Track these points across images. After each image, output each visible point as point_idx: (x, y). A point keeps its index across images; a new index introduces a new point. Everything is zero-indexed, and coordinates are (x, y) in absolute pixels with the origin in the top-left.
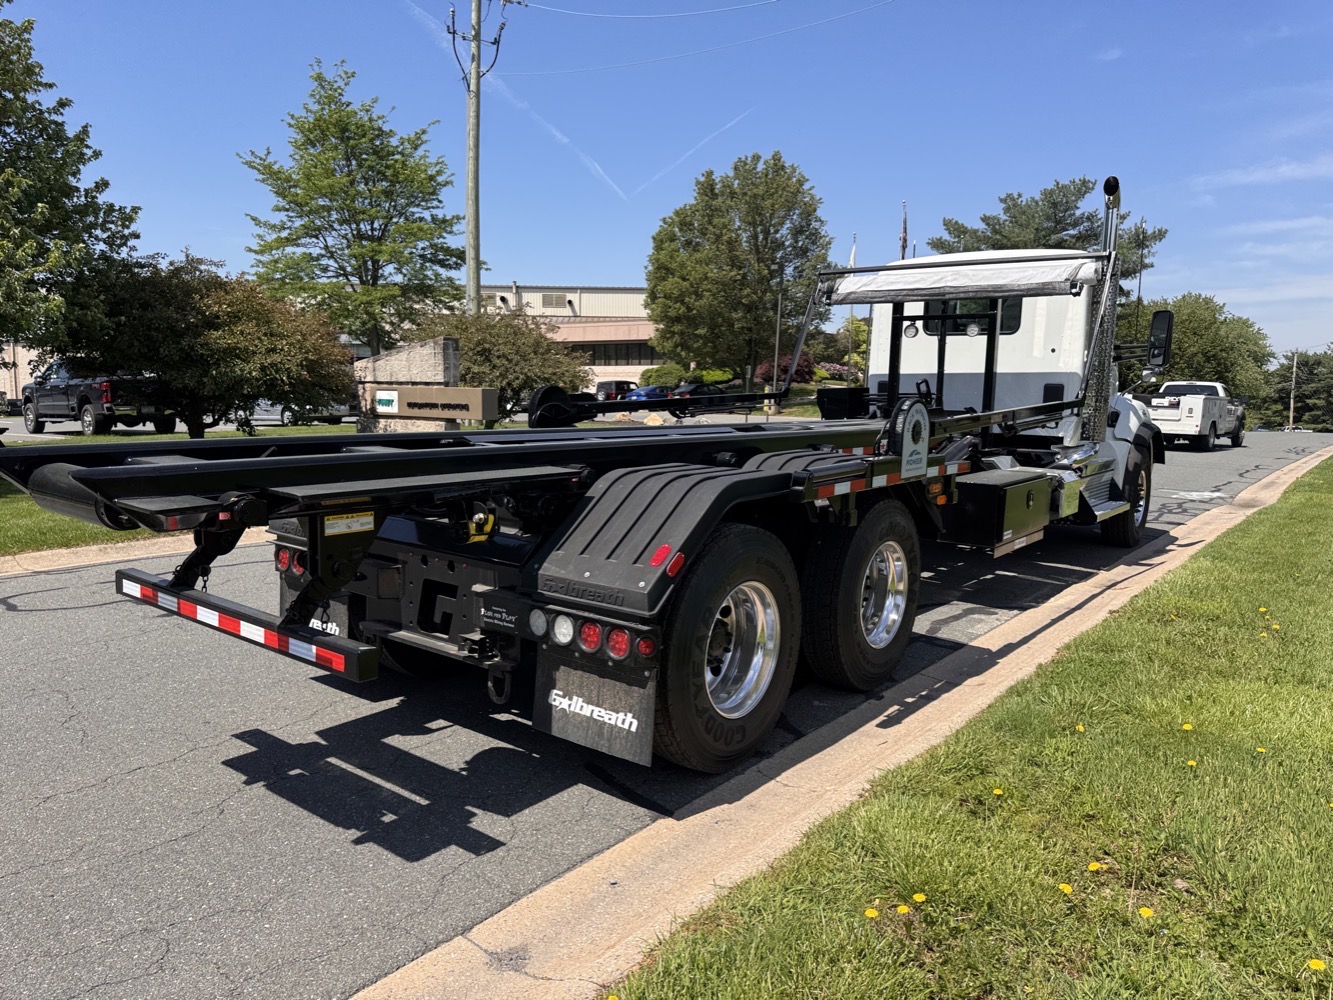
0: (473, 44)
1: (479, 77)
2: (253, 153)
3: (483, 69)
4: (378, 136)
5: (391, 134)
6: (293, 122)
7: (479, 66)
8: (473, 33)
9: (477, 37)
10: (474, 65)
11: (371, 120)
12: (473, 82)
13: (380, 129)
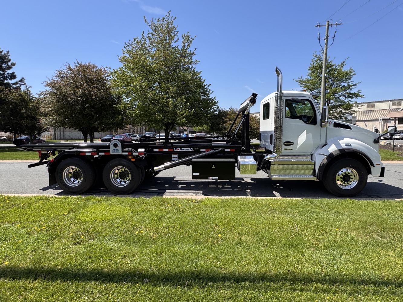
0: (326, 40)
1: (327, 49)
2: (298, 78)
3: (328, 47)
5: (334, 65)
7: (327, 46)
8: (326, 37)
9: (327, 38)
10: (325, 46)
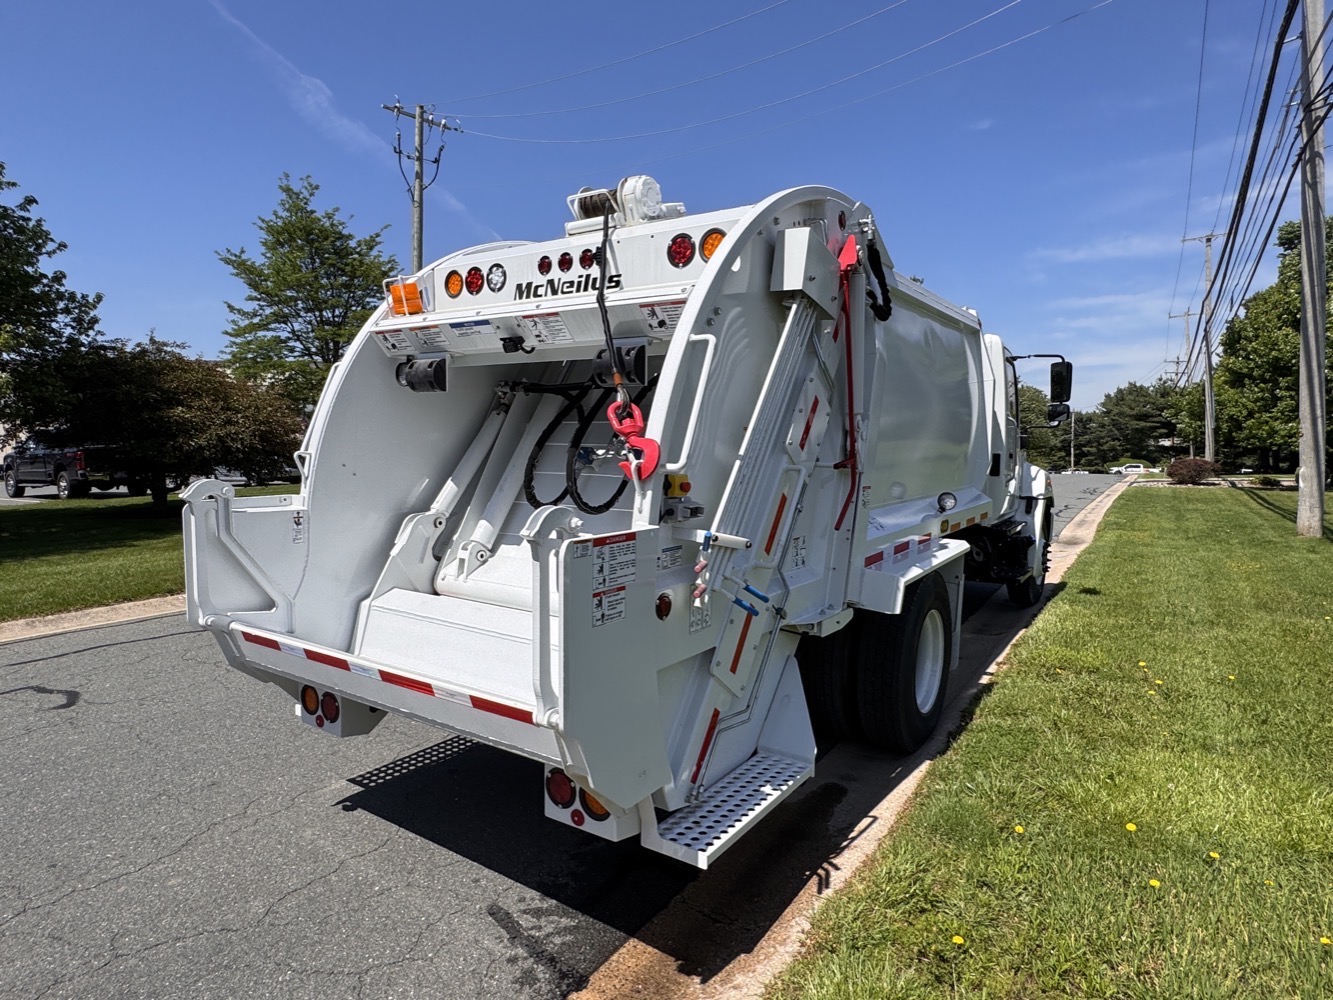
0: (417, 163)
1: (422, 189)
2: (229, 251)
4: (339, 239)
5: (350, 237)
6: (264, 225)
8: (416, 153)
9: (420, 157)
10: (418, 180)
11: (332, 225)
12: (417, 193)
13: (340, 233)
